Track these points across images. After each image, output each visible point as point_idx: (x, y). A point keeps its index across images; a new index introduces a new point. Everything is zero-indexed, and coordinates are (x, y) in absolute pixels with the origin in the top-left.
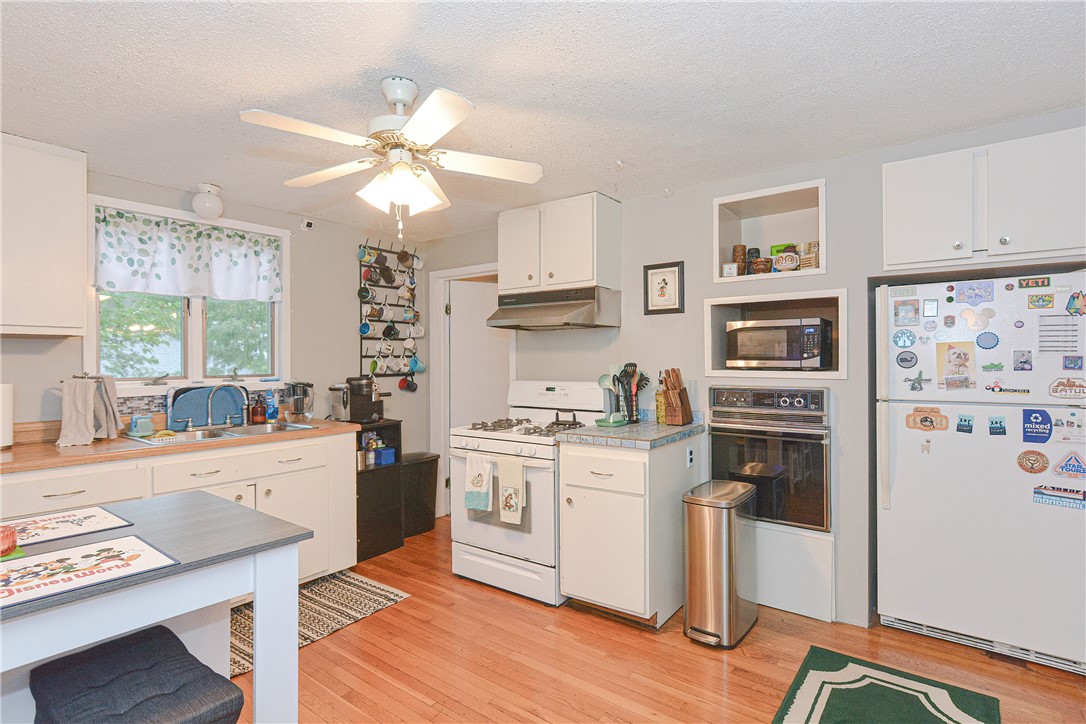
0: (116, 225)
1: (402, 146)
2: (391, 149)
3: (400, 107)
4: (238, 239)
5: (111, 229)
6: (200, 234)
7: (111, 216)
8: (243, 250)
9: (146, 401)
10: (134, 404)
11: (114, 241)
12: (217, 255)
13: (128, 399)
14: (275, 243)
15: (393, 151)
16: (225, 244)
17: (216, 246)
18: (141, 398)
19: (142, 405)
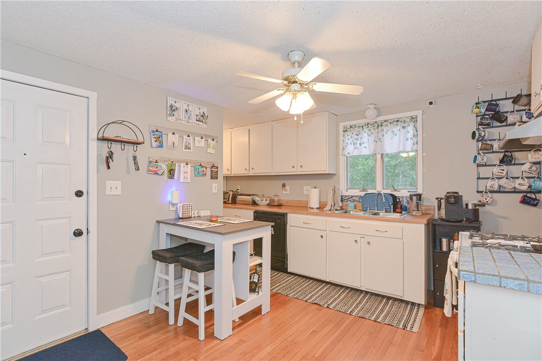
0: (350, 131)
1: (297, 82)
2: (292, 84)
3: (296, 64)
4: (395, 123)
5: (348, 133)
6: (378, 126)
7: (348, 128)
8: (399, 127)
9: (358, 198)
10: (355, 198)
11: (349, 137)
12: (386, 133)
13: (352, 196)
14: (414, 119)
15: (293, 84)
16: (390, 127)
17: (385, 129)
18: (357, 196)
19: (357, 199)
